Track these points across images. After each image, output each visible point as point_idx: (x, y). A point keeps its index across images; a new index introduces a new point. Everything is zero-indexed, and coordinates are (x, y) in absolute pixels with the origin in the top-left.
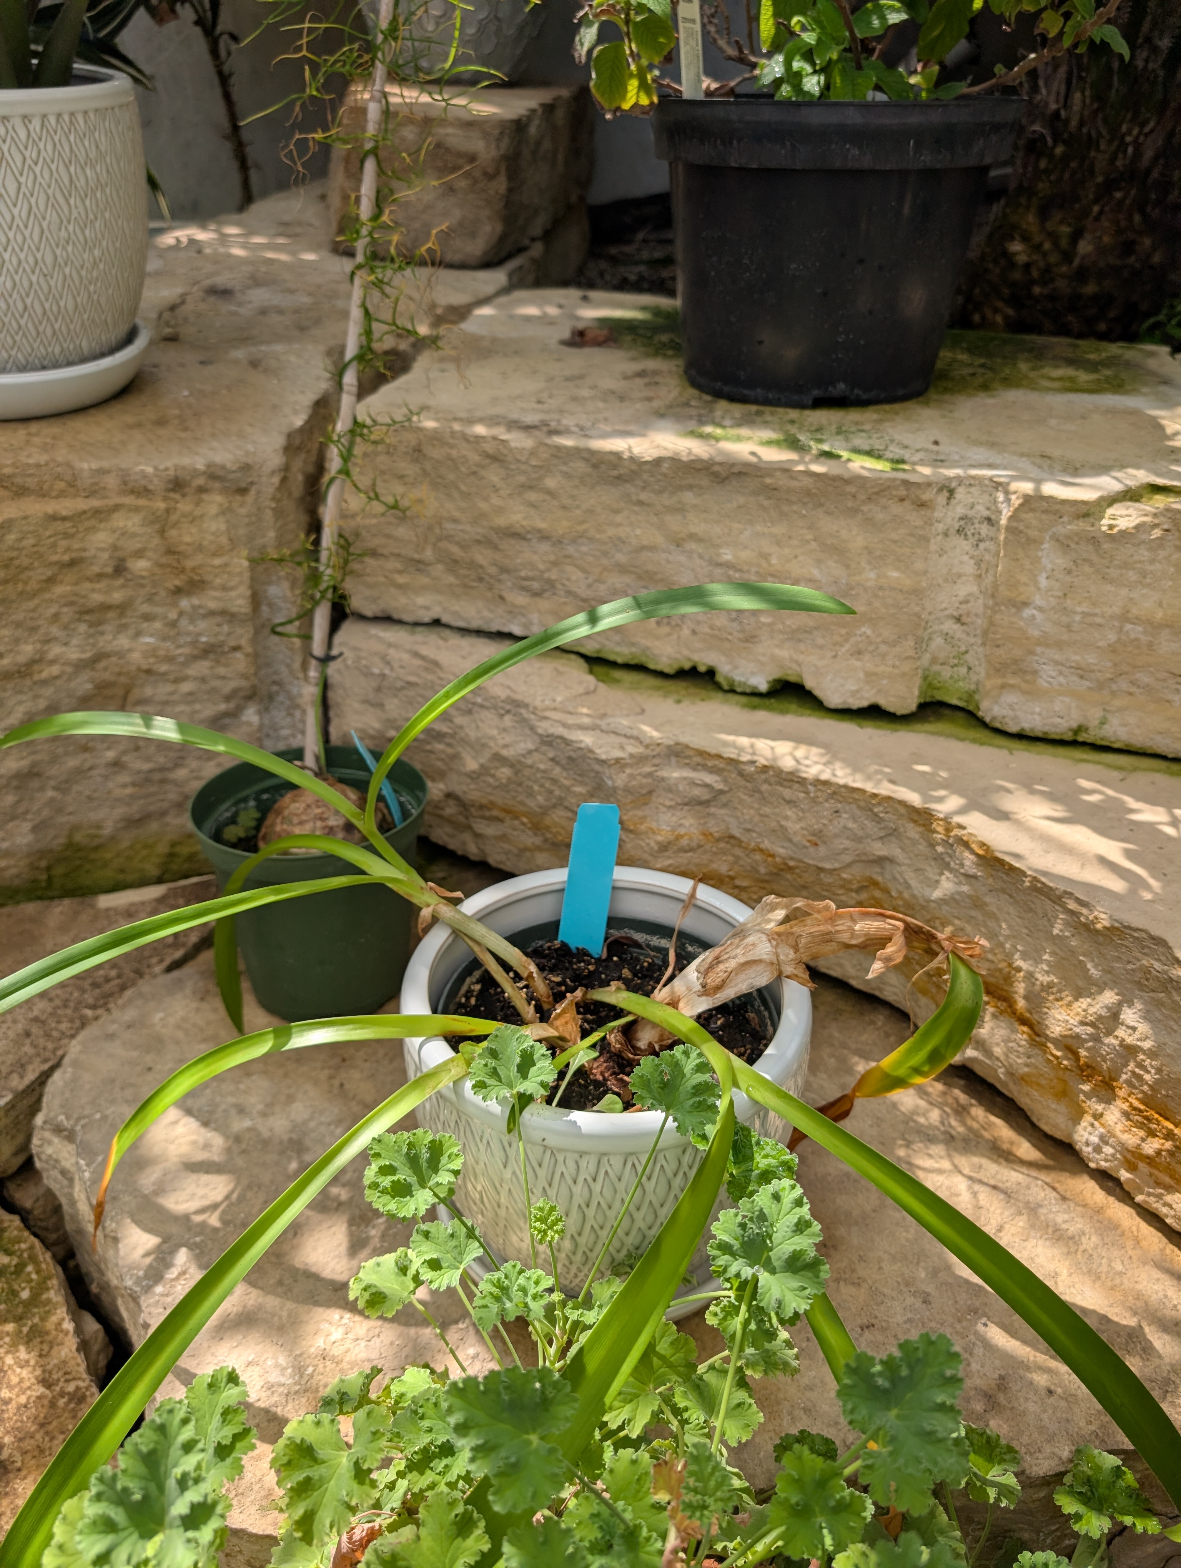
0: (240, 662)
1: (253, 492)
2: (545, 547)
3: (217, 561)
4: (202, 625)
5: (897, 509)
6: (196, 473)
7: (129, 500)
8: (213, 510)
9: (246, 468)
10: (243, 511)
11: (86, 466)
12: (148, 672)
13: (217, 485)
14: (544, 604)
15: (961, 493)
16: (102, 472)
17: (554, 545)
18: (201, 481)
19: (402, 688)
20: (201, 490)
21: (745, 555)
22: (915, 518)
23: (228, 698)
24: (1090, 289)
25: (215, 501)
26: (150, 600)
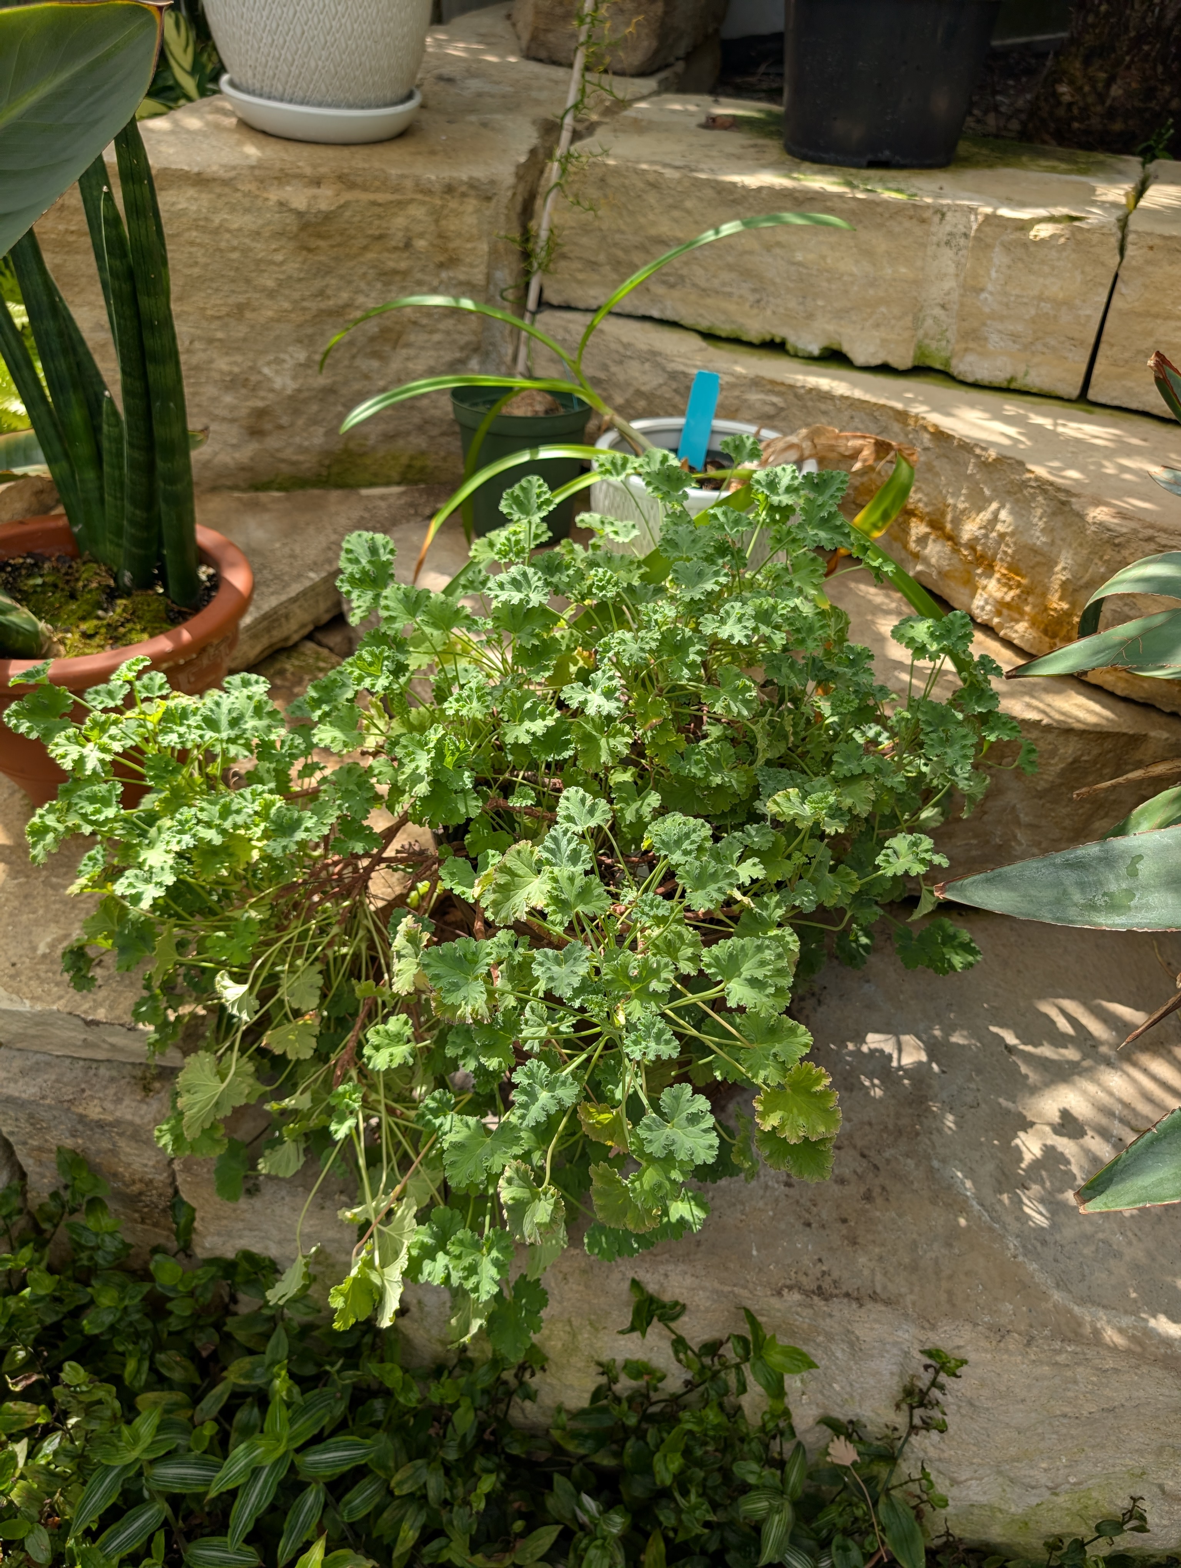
1: (494, 201)
3: (469, 246)
5: (907, 224)
6: (462, 182)
7: (419, 197)
8: (470, 209)
9: (492, 182)
10: (487, 213)
11: (394, 172)
12: (415, 323)
13: (474, 192)
14: (676, 293)
15: (949, 216)
16: (403, 176)
18: (464, 188)
21: (811, 256)
22: (918, 230)
23: (462, 349)
24: (1118, 126)
25: (472, 204)
26: (423, 270)
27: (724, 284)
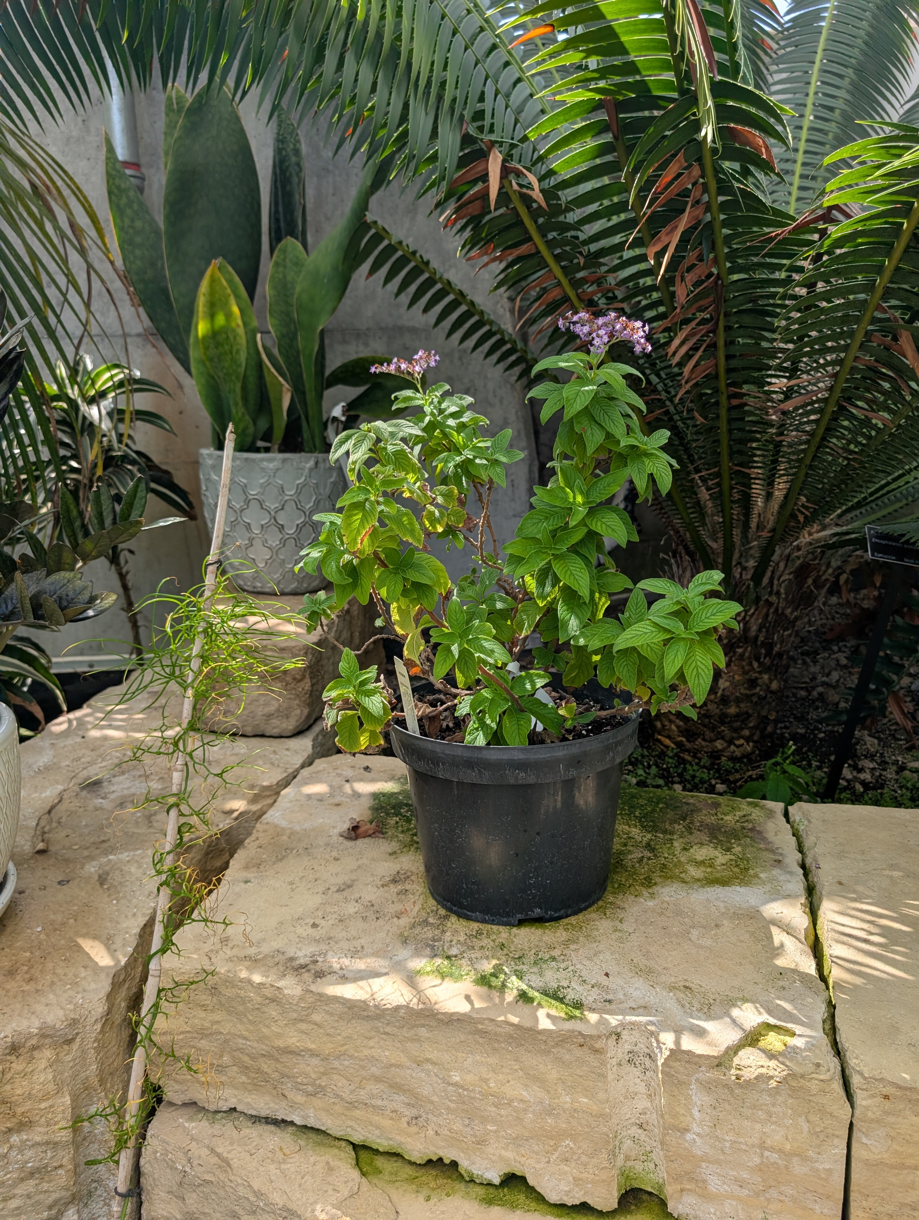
0: (62, 1178)
1: (78, 1040)
2: (315, 1061)
3: (43, 1105)
4: (29, 1153)
5: (578, 1052)
6: (31, 1036)
8: (43, 1064)
9: (74, 1022)
10: (69, 1058)
13: (48, 1041)
14: (318, 1102)
15: (625, 1035)
17: (322, 1060)
18: (34, 1042)
19: (200, 1185)
20: (34, 1048)
21: (469, 1078)
22: (592, 1059)
23: (50, 1207)
25: (46, 1055)
27: (372, 1097)
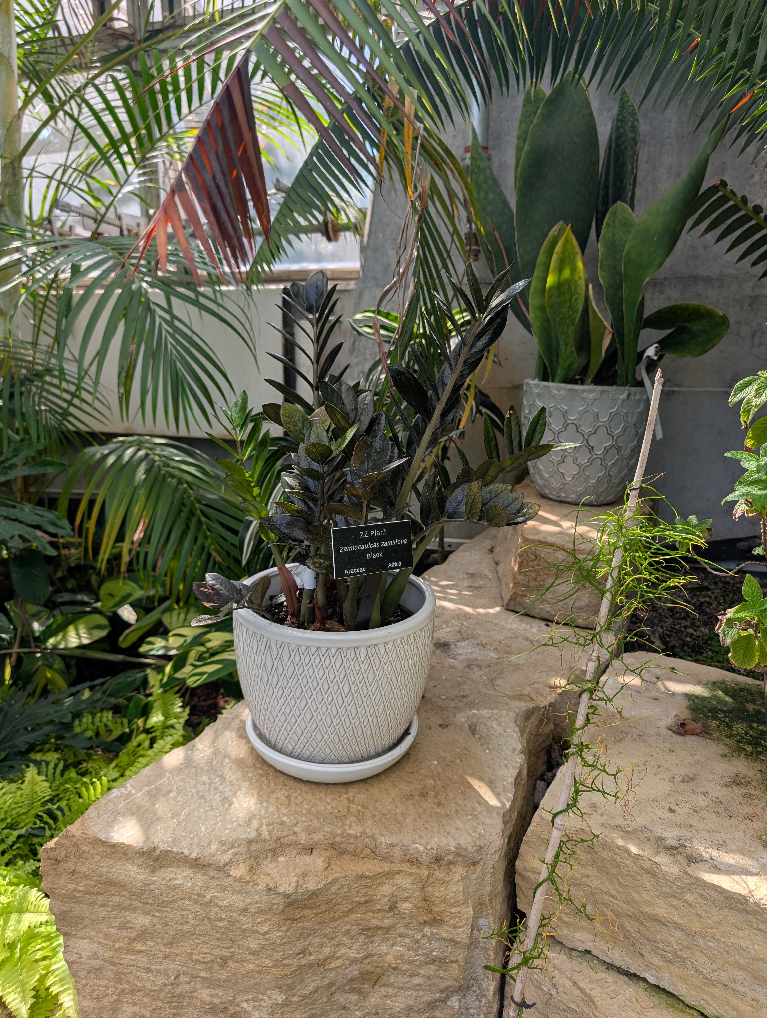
0: (455, 970)
1: (481, 863)
2: (678, 934)
3: (453, 910)
4: (435, 944)
6: (449, 852)
7: (406, 867)
8: (457, 877)
9: (480, 849)
10: (474, 876)
11: (384, 840)
12: (395, 968)
13: (460, 859)
14: (675, 970)
16: (393, 845)
17: (687, 935)
18: (451, 857)
19: (564, 1010)
20: (450, 862)
23: (442, 991)
25: (459, 870)
26: (406, 926)
